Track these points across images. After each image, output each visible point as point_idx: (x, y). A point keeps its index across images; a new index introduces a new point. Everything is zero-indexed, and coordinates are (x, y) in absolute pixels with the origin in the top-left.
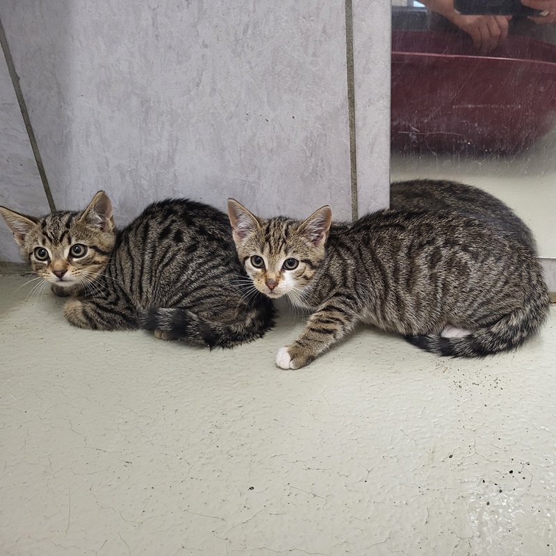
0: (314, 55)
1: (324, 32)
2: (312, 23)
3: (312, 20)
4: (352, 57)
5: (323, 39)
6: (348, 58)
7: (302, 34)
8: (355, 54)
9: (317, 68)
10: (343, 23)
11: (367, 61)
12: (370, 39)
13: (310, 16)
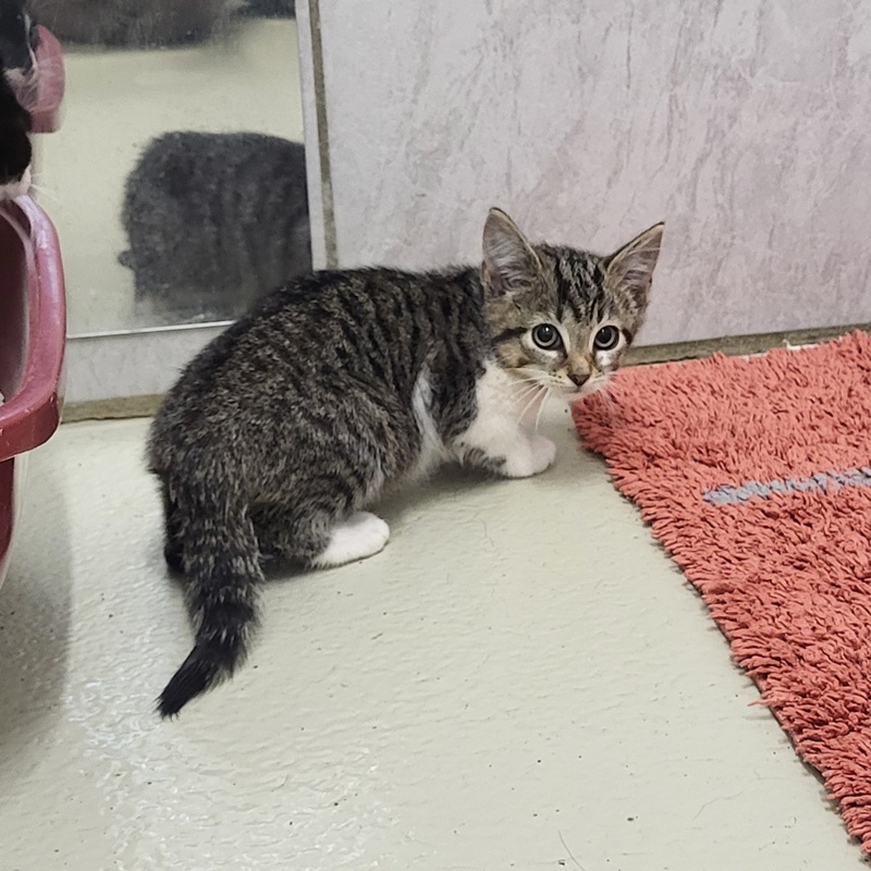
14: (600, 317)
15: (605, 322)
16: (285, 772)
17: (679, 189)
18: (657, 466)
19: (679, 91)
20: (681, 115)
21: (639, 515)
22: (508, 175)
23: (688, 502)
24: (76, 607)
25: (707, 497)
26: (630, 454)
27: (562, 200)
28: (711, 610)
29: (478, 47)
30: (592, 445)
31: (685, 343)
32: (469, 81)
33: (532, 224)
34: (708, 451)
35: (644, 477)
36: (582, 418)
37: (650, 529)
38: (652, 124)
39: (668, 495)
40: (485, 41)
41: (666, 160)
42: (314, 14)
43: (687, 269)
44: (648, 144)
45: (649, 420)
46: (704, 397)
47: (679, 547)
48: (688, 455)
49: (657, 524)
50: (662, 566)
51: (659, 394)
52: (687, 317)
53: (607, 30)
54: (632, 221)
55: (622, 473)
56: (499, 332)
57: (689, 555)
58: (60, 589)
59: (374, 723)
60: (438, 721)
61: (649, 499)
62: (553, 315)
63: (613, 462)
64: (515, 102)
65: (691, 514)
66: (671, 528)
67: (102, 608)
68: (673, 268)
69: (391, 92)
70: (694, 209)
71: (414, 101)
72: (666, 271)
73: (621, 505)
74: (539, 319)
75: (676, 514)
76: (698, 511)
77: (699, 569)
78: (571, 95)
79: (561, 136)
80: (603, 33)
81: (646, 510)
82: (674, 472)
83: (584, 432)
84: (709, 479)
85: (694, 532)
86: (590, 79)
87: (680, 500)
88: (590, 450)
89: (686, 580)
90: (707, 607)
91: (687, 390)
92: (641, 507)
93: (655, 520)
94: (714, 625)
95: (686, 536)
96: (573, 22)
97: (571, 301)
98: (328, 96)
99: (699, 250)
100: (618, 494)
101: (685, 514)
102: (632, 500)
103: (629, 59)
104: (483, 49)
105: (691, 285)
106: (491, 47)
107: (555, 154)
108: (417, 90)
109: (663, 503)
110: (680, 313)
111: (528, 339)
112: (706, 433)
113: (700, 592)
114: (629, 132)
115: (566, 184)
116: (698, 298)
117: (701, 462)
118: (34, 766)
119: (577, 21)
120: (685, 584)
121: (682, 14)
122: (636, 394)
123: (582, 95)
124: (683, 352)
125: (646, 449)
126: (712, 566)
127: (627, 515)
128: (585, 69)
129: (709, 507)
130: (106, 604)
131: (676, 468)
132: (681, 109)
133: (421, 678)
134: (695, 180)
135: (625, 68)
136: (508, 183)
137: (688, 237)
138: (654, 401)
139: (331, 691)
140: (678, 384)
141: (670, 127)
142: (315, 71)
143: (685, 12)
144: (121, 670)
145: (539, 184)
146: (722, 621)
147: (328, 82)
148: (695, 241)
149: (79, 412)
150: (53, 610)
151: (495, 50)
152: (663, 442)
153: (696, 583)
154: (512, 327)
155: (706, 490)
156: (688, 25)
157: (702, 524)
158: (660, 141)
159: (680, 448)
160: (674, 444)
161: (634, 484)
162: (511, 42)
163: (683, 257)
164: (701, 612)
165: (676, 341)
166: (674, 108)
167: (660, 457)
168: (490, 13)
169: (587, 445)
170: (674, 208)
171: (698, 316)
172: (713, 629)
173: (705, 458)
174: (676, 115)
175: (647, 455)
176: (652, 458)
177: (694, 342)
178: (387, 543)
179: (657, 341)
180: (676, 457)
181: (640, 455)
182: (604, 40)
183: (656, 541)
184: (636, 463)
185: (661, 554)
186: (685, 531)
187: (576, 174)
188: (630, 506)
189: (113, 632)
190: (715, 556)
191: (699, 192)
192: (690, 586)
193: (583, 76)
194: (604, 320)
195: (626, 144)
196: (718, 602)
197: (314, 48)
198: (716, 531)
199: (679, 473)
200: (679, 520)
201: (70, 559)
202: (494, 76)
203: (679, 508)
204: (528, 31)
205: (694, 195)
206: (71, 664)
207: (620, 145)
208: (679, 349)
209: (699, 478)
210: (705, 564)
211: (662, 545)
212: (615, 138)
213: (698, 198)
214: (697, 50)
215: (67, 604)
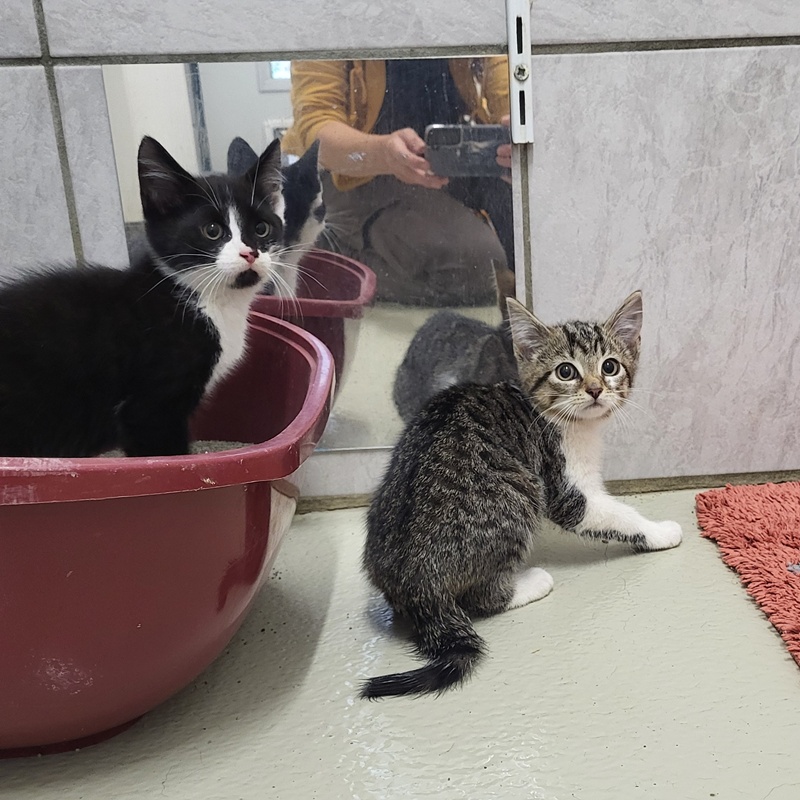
0: (27, 221)
1: (38, 194)
2: (22, 185)
3: (21, 182)
4: (77, 222)
5: (37, 203)
6: (72, 224)
7: (10, 197)
8: (80, 218)
9: (34, 236)
10: (60, 183)
11: (96, 226)
12: (95, 200)
13: (18, 177)
14: (603, 352)
15: (607, 356)
16: (451, 743)
17: (780, 361)
18: (755, 547)
19: (782, 291)
20: (783, 309)
21: (739, 580)
22: (658, 348)
23: (775, 572)
24: (329, 621)
25: (790, 568)
26: (735, 538)
27: (696, 366)
28: (788, 645)
29: (640, 256)
30: (709, 533)
31: (781, 471)
32: (632, 281)
33: (674, 382)
34: (793, 538)
35: (744, 553)
36: (702, 515)
37: (745, 590)
38: (762, 313)
39: (762, 565)
40: (644, 252)
41: (771, 340)
42: (526, 231)
43: (785, 418)
44: (758, 327)
45: (750, 518)
46: (793, 505)
47: (767, 601)
48: (778, 540)
49: (751, 585)
50: (753, 614)
51: (760, 502)
52: (784, 453)
53: (731, 246)
54: (745, 382)
55: (728, 551)
56: (533, 384)
57: (774, 606)
58: (321, 610)
59: (523, 712)
60: (572, 713)
61: (747, 568)
62: (567, 355)
63: (722, 544)
64: (665, 296)
65: (777, 578)
66: (761, 587)
67: (346, 623)
68: (774, 417)
69: (578, 287)
70: (790, 375)
71: (594, 293)
72: (769, 419)
73: (726, 573)
74: (559, 361)
75: (766, 578)
76: (783, 578)
77: (781, 616)
78: (704, 291)
79: (696, 321)
80: (728, 248)
81: (743, 576)
82: (767, 551)
83: (703, 525)
84: (793, 556)
85: (778, 591)
86: (718, 281)
87: (769, 570)
88: (707, 537)
89: (770, 624)
90: (785, 644)
91: (781, 500)
92: (741, 574)
93: (750, 582)
94: (790, 657)
95: (772, 593)
96: (707, 240)
97: (578, 343)
98: (534, 288)
99: (793, 405)
100: (725, 565)
101: (772, 578)
102: (733, 569)
103: (746, 267)
104: (642, 257)
105: (787, 430)
106: (648, 256)
107: (691, 333)
108: (595, 286)
109: (757, 571)
110: (778, 450)
111: (554, 378)
112: (792, 527)
113: (780, 632)
114: (745, 319)
115: (699, 354)
116: (791, 439)
117: (787, 545)
118: (272, 726)
119: (709, 239)
120: (769, 628)
121: (785, 235)
122: (743, 501)
123: (712, 292)
124: (781, 477)
125: (747, 535)
126: (791, 614)
127: (730, 580)
128: (714, 274)
129: (791, 574)
130: (349, 621)
131: (769, 549)
132: (783, 303)
133: (563, 682)
134: (792, 355)
135: (743, 273)
136: (658, 353)
137: (785, 395)
138: (757, 506)
139: (496, 687)
140: (775, 496)
141: (774, 316)
142: (526, 271)
143: (788, 234)
144: (350, 664)
145: (680, 354)
146: (796, 654)
147: (534, 278)
148: (791, 398)
149: (359, 501)
150: (312, 623)
151: (651, 259)
152: (760, 531)
153: (777, 626)
154: (541, 376)
155: (790, 563)
156: (790, 244)
157: (785, 586)
158: (767, 326)
159: (773, 536)
160: (768, 533)
161: (736, 558)
162: (663, 254)
163: (782, 409)
164: (780, 647)
165: (776, 469)
166: (777, 303)
167: (757, 541)
168: (649, 232)
169: (705, 533)
170: (776, 374)
171: (792, 452)
172: (789, 659)
173: (790, 542)
174: (779, 308)
175: (748, 539)
176: (751, 541)
177: (788, 471)
178: (551, 590)
179: (761, 469)
180: (769, 541)
181: (744, 540)
182: (729, 253)
183: (749, 597)
184: (739, 545)
185: (753, 606)
186: (772, 590)
187: (706, 348)
188: (733, 574)
189: (349, 639)
190: (793, 608)
191: (794, 363)
192: (774, 629)
193: (713, 279)
194: (606, 354)
195: (742, 327)
196: (794, 639)
197: (525, 254)
198: (795, 590)
199: (771, 552)
200: (768, 583)
201: (332, 590)
202: (650, 277)
203: (769, 575)
204: (675, 246)
205: (790, 366)
206: (316, 658)
207: (738, 328)
208: (777, 476)
209: (785, 555)
210: (785, 613)
211: (754, 600)
212: (734, 323)
213: (794, 367)
214: (795, 261)
215: (323, 620)
